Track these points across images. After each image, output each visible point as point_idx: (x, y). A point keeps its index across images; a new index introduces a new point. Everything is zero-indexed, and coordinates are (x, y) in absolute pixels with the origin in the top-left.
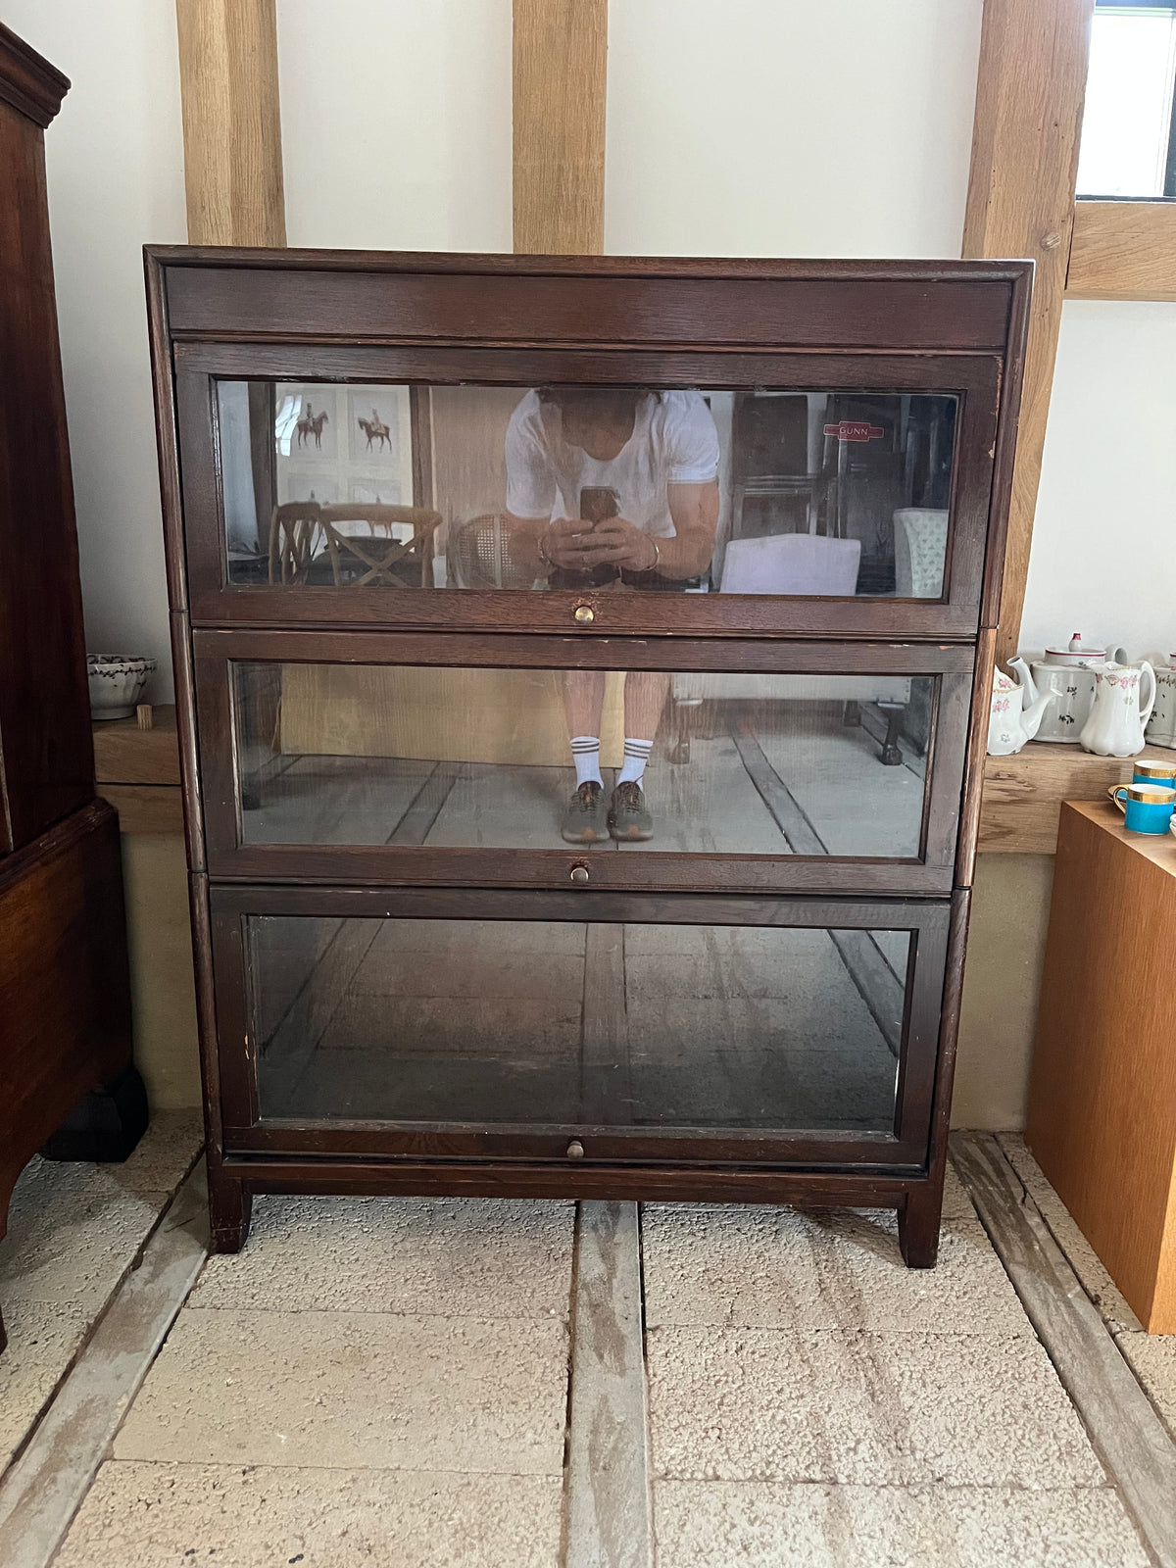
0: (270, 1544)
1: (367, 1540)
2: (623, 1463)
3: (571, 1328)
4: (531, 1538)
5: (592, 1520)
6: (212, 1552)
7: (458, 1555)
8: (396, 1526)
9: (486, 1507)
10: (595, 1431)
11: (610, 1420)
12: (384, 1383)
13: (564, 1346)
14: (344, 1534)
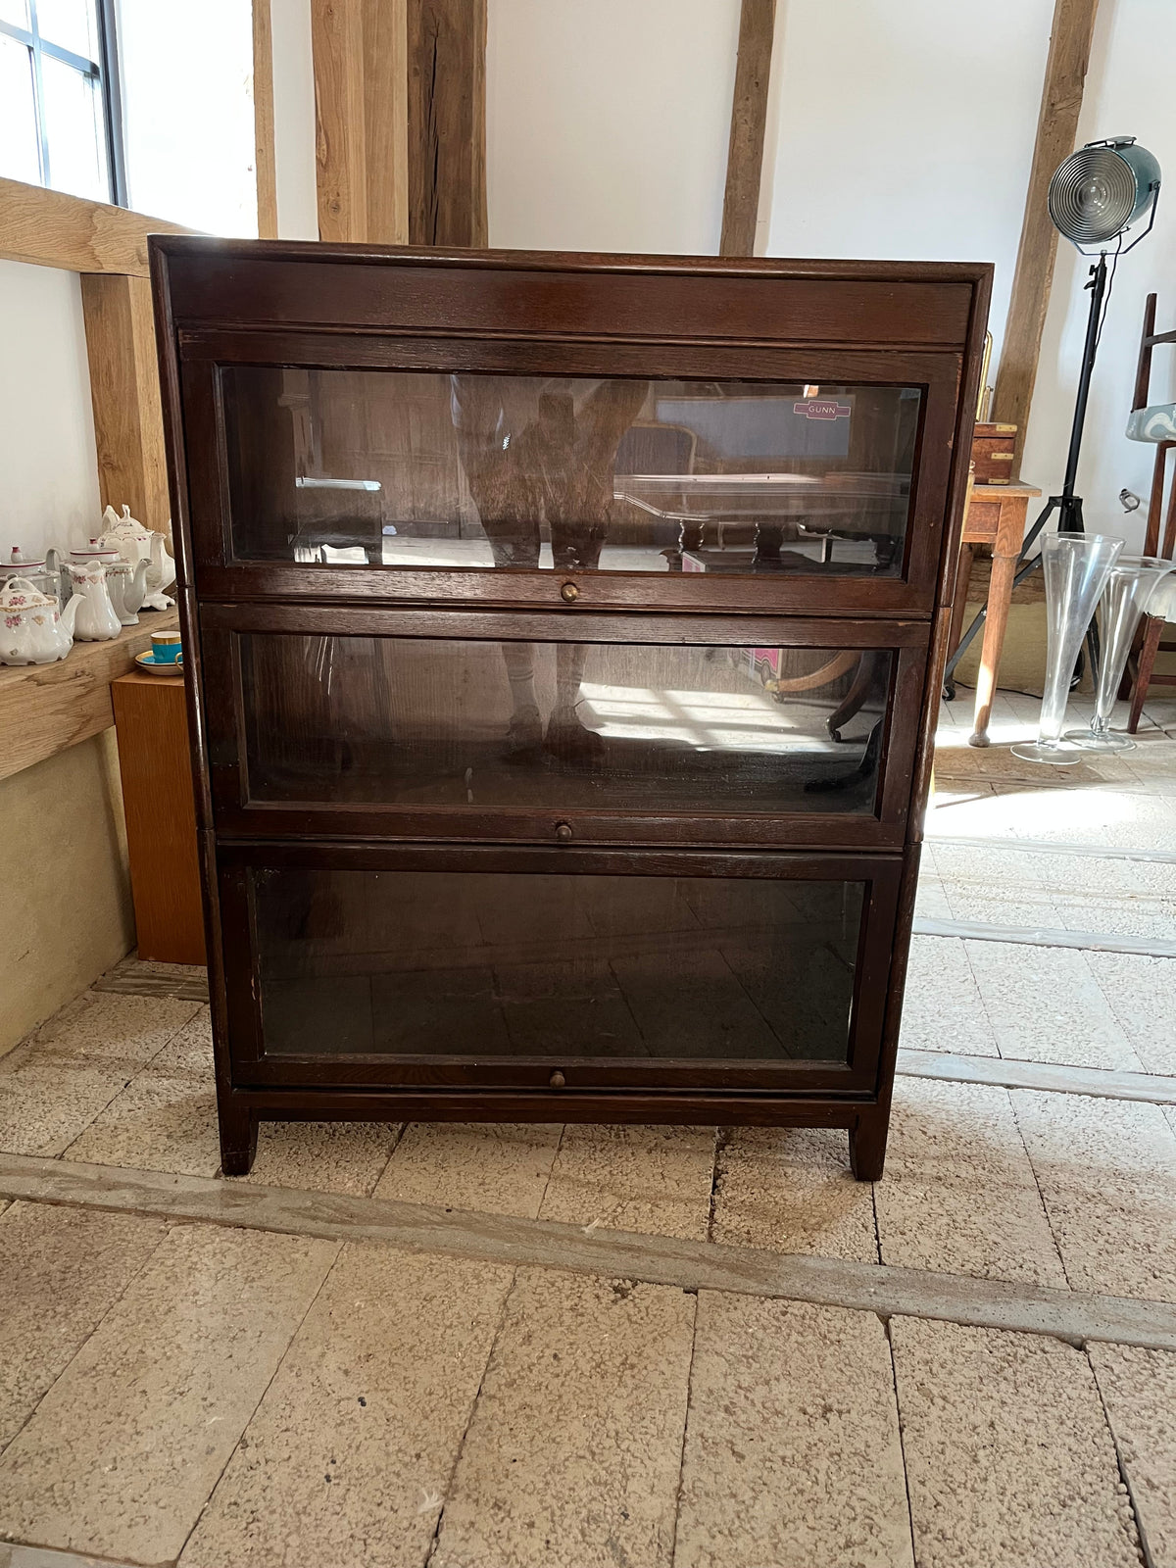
0: (339, 1422)
1: (359, 1357)
2: (351, 1207)
3: (185, 1220)
4: (393, 1263)
5: (394, 1229)
6: (334, 1462)
7: (395, 1305)
8: (353, 1339)
9: (357, 1286)
10: (314, 1218)
11: (306, 1209)
12: (184, 1346)
13: (208, 1228)
14: (346, 1372)
